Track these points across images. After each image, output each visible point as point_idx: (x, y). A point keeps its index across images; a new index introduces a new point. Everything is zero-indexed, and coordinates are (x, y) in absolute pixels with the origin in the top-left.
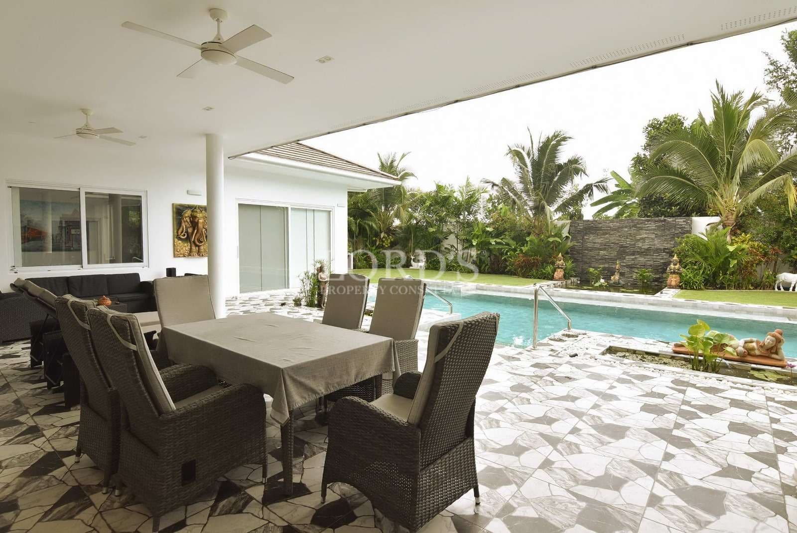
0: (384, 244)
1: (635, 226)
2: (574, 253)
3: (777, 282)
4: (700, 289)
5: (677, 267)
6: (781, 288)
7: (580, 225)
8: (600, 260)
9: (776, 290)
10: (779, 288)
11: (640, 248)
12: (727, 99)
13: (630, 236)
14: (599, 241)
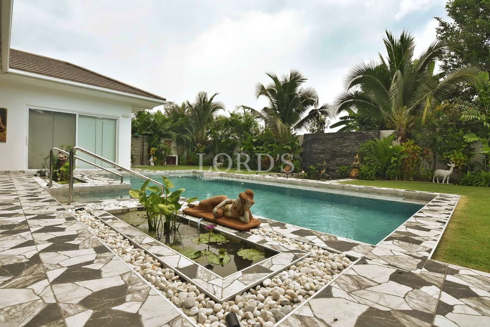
0: (200, 151)
1: (342, 137)
2: (305, 156)
3: (434, 177)
4: (372, 180)
5: (357, 163)
6: (438, 181)
7: (309, 137)
8: (320, 160)
9: (434, 182)
10: (436, 181)
11: (345, 152)
12: (396, 43)
13: (339, 144)
14: (320, 147)
